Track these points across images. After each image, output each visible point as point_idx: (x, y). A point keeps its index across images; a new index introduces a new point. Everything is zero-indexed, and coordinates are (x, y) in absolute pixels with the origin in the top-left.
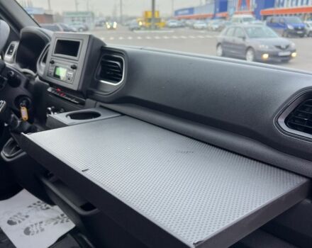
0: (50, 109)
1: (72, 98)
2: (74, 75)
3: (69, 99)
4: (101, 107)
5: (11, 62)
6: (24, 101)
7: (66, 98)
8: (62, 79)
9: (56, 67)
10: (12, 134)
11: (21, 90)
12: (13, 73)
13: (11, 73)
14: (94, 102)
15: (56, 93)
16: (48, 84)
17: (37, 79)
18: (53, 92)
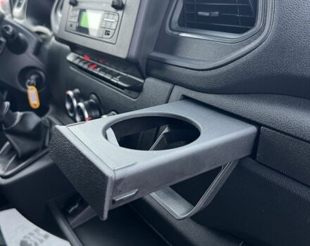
0: (70, 93)
1: (115, 75)
2: (120, 22)
3: (108, 77)
4: (185, 98)
5: (21, 18)
6: (33, 77)
7: (102, 74)
8: (93, 33)
9: (83, 11)
10: (8, 136)
11: (28, 59)
12: (11, 29)
13: (8, 29)
14: (169, 86)
15: (81, 64)
16: (68, 47)
17: (53, 39)
18: (77, 62)
